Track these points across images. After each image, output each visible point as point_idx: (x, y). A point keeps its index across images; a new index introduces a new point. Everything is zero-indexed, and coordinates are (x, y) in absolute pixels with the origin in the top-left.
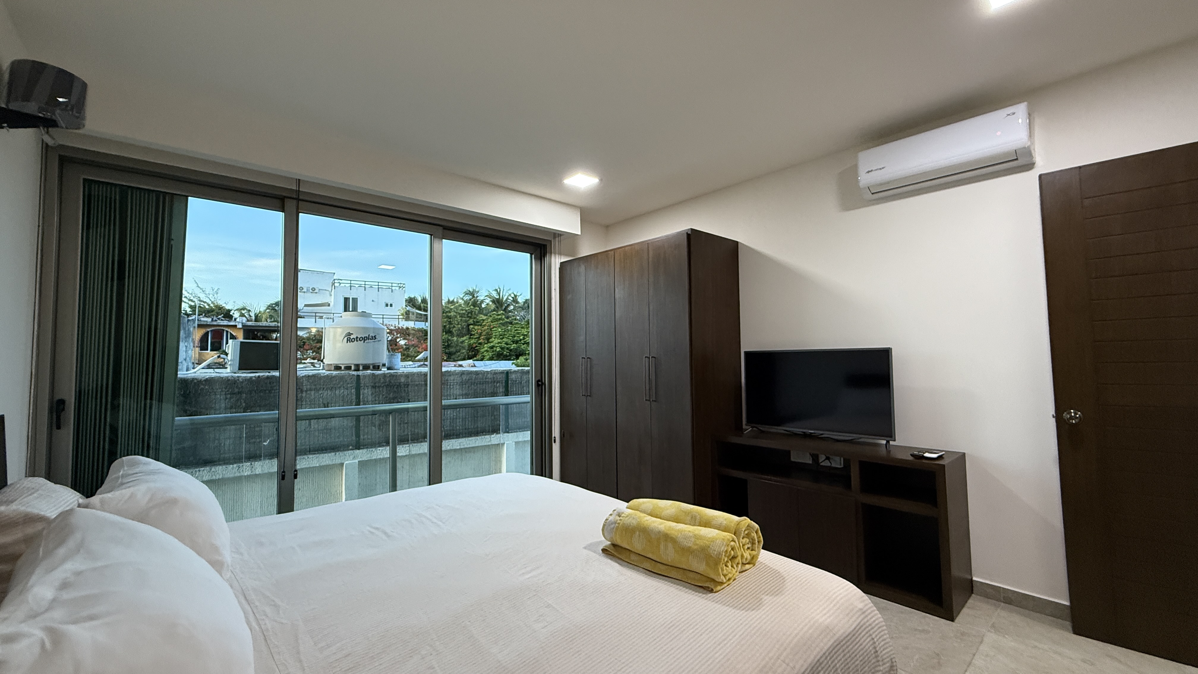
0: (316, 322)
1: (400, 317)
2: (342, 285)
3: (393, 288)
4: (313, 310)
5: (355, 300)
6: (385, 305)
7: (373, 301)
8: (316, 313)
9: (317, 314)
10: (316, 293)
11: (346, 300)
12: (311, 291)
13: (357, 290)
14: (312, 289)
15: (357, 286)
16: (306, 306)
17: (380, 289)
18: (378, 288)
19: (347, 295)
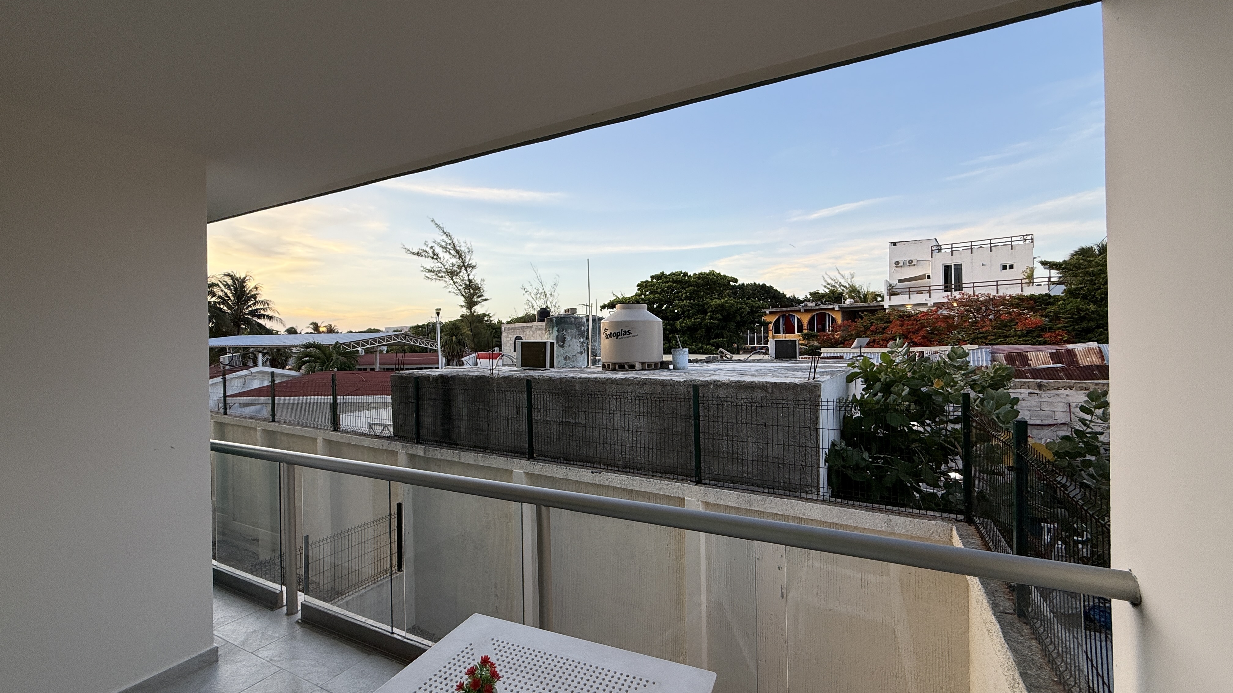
0: (909, 298)
1: (1024, 281)
2: (943, 251)
3: (1013, 243)
4: (905, 285)
5: (959, 268)
6: (1000, 267)
7: (983, 265)
8: (910, 288)
9: (911, 290)
10: (914, 265)
11: (947, 269)
12: (908, 264)
13: (961, 254)
14: (909, 262)
15: (961, 249)
16: (900, 281)
17: (993, 248)
18: (991, 247)
19: (947, 263)
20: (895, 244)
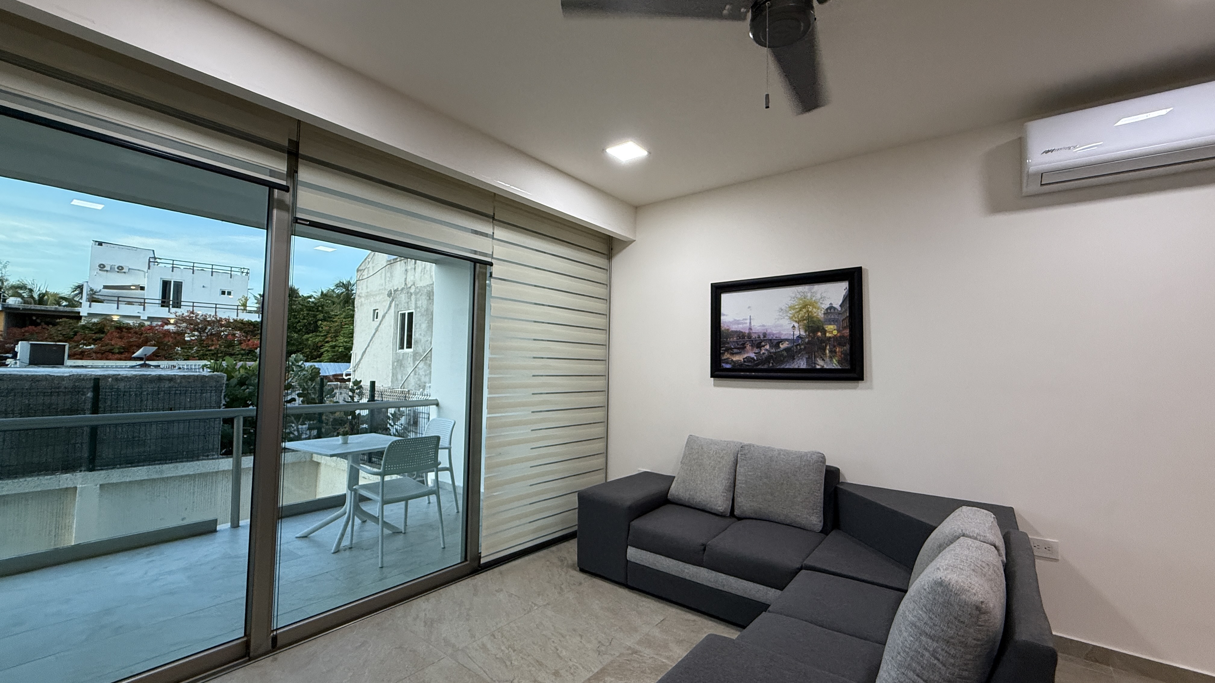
0: (118, 308)
1: (239, 308)
2: (160, 265)
3: (232, 273)
4: (114, 293)
5: (178, 286)
6: (219, 292)
7: (203, 286)
8: (119, 297)
9: (120, 299)
10: (125, 273)
11: (166, 284)
12: (116, 270)
13: (182, 272)
14: (118, 268)
15: (182, 267)
16: (105, 287)
18: (212, 272)
19: (167, 278)
20: (100, 244)
